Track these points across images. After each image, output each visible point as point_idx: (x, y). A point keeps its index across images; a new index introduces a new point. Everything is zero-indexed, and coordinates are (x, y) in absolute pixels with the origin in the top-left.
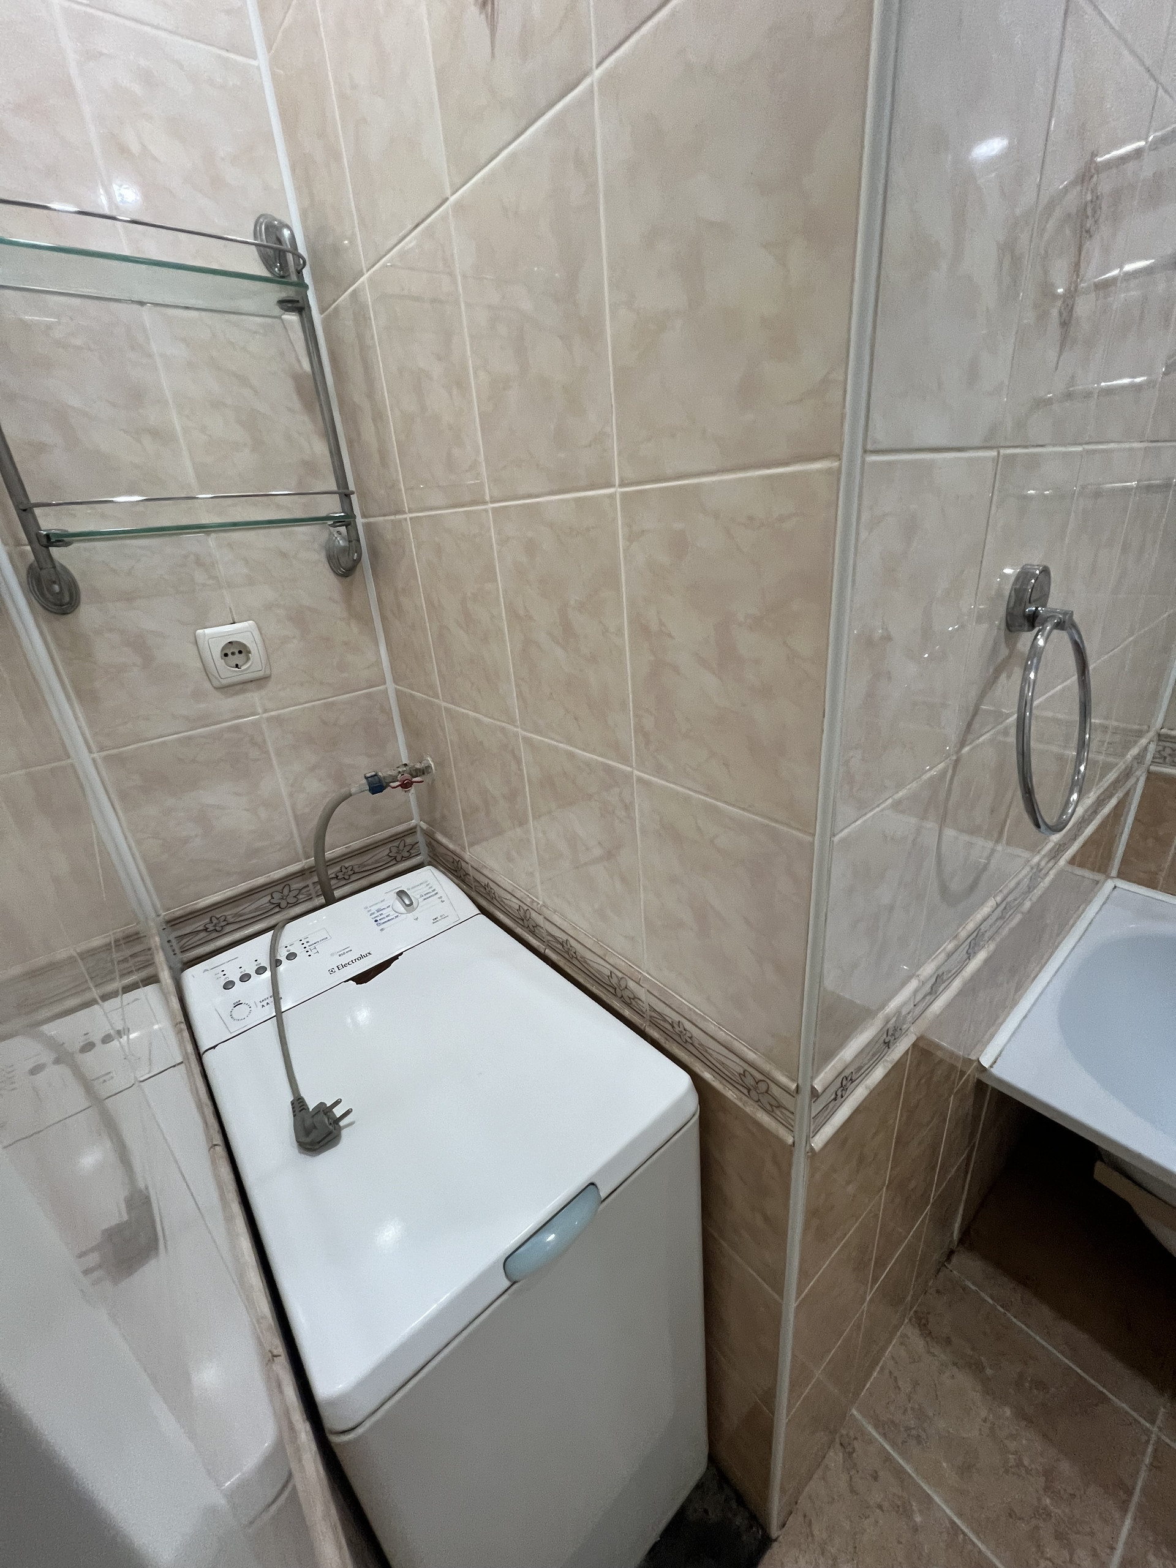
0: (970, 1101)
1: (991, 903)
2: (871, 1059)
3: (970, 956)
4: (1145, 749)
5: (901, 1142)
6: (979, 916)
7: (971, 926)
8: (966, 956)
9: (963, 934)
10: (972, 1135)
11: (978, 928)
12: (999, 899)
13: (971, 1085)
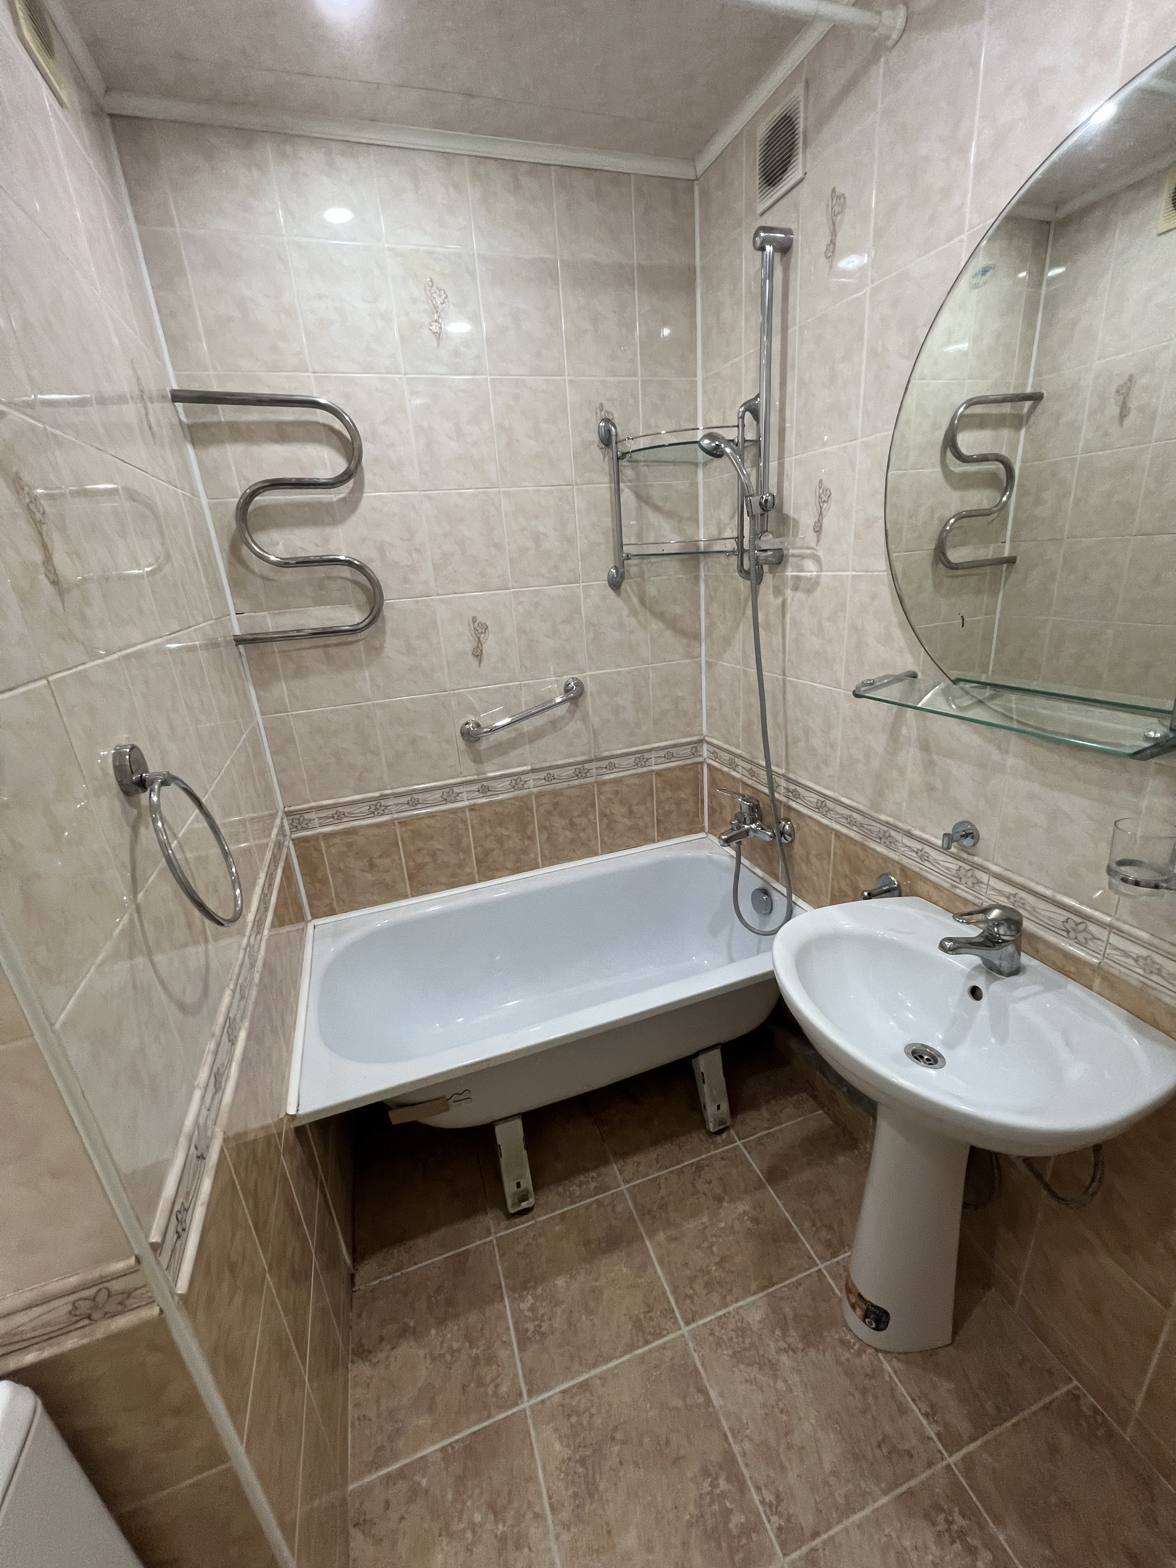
0: (299, 1149)
1: (228, 993)
2: (193, 1180)
3: (233, 1042)
4: (282, 826)
5: (260, 1226)
6: (223, 1008)
7: (220, 1019)
8: (230, 1044)
9: (217, 1029)
10: (316, 1175)
11: (227, 1017)
12: (232, 986)
13: (292, 1137)
